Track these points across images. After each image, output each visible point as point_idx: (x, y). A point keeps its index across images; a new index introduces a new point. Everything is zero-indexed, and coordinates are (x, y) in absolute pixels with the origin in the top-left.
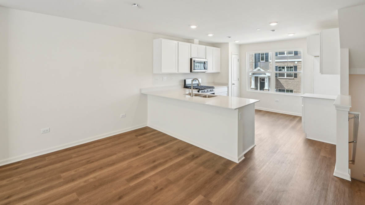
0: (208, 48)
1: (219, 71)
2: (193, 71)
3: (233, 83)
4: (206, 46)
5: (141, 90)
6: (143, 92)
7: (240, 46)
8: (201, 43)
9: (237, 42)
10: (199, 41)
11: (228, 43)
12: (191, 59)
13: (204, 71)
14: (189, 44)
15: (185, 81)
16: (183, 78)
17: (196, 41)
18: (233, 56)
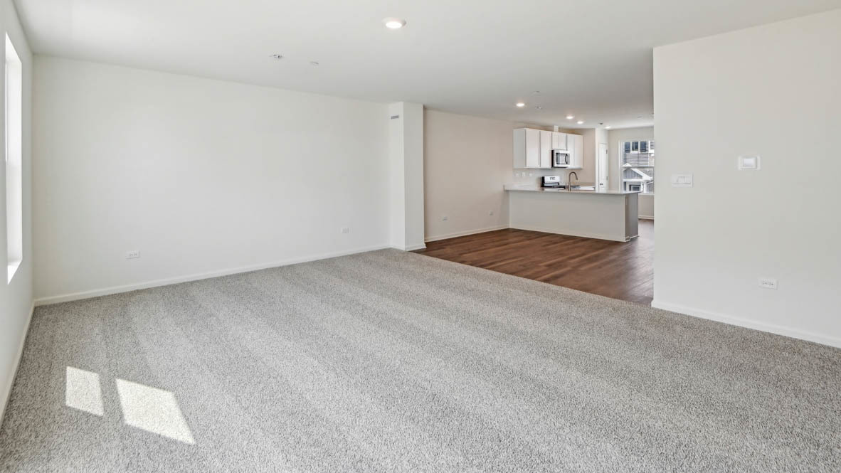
0: (570, 136)
1: (582, 167)
2: (556, 165)
3: (600, 183)
4: (568, 134)
5: (504, 186)
6: (506, 188)
7: (610, 133)
8: (562, 130)
9: (608, 128)
10: (559, 128)
11: (595, 129)
12: (553, 151)
13: (566, 166)
14: (550, 132)
15: (543, 178)
16: (541, 175)
17: (556, 128)
18: (601, 145)
